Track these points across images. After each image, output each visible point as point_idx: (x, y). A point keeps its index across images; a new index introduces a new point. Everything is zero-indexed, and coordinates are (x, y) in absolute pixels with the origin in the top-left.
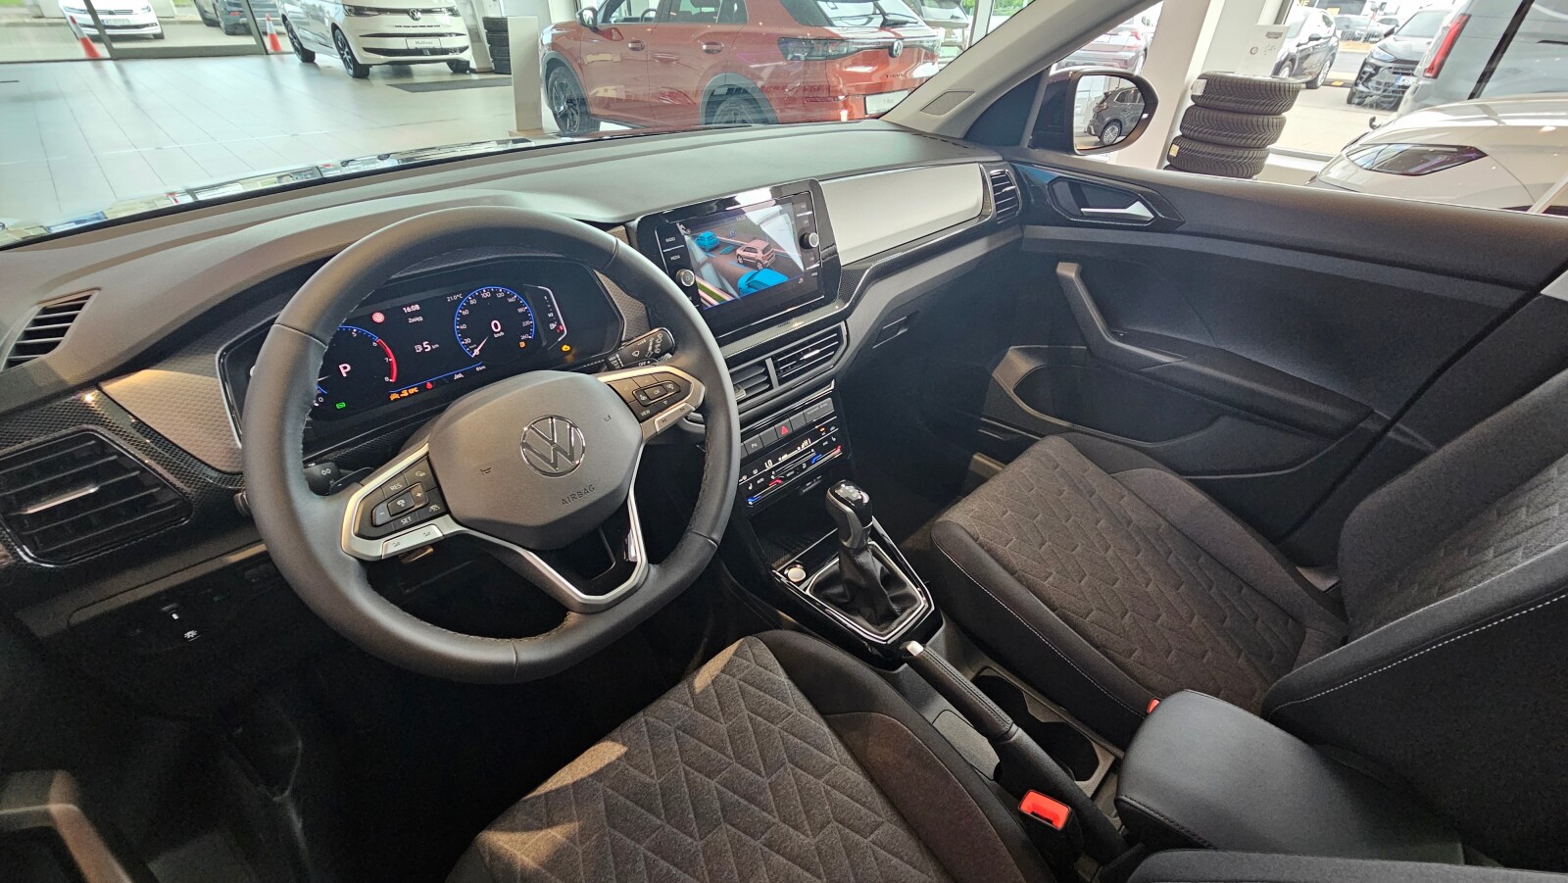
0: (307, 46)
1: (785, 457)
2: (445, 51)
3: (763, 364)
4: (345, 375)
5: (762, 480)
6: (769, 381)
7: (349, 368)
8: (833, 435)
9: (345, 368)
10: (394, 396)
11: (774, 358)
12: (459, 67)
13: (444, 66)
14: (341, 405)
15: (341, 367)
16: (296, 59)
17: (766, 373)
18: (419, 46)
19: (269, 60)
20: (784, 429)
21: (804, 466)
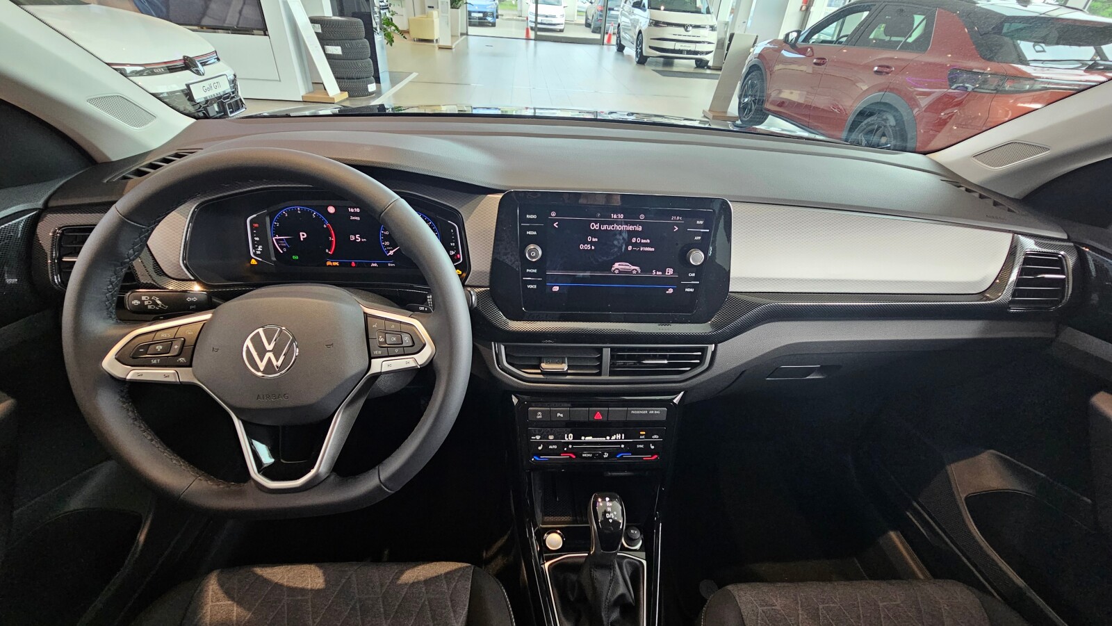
0: (623, 43)
1: (589, 439)
2: (696, 53)
3: (600, 350)
4: (302, 239)
5: (555, 447)
6: (600, 367)
7: (305, 236)
8: (654, 443)
9: (303, 235)
10: (329, 263)
11: (612, 349)
12: (701, 64)
13: (693, 62)
14: (295, 257)
15: (301, 233)
16: (615, 48)
17: (600, 359)
18: (682, 48)
19: (602, 48)
20: (598, 415)
21: (606, 455)
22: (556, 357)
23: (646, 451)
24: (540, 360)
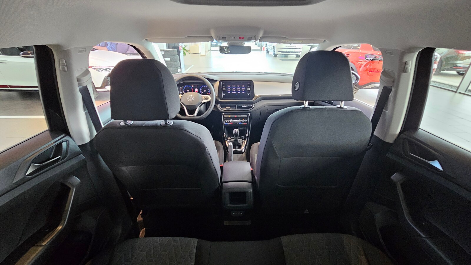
1: (234, 120)
5: (229, 122)
8: (245, 121)
11: (238, 105)
13: (295, 55)
17: (235, 107)
18: (289, 51)
19: (261, 52)
20: (236, 116)
21: (237, 123)
22: (228, 106)
23: (244, 123)
24: (226, 107)
